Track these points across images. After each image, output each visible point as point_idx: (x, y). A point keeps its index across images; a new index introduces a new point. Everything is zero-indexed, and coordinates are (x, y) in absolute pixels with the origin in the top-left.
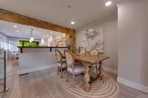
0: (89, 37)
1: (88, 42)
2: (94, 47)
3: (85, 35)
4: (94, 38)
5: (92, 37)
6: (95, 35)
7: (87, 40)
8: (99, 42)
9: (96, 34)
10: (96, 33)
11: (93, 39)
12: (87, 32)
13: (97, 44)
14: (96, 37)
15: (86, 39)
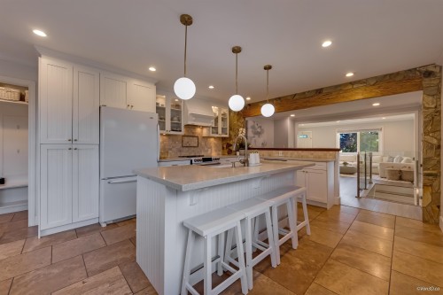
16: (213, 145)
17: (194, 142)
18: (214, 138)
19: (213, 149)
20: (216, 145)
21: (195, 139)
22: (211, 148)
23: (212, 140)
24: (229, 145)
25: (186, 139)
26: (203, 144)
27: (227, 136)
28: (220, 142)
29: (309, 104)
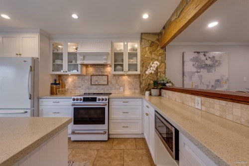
0: (201, 66)
1: (201, 77)
2: (213, 86)
3: (191, 60)
4: (213, 70)
5: (209, 67)
6: (214, 64)
7: (197, 72)
8: (223, 79)
9: (217, 64)
10: (216, 61)
11: (212, 72)
12: (196, 55)
13: (218, 81)
14: (217, 68)
15: (195, 70)
16: (126, 83)
17: (103, 80)
18: (129, 75)
19: (127, 87)
20: (130, 83)
21: (105, 78)
22: (124, 86)
23: (126, 78)
25: (94, 78)
26: (114, 82)
28: (137, 80)
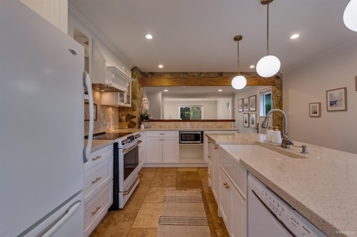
16: (111, 117)
18: (112, 107)
19: (112, 122)
20: (114, 117)
22: (109, 121)
23: (110, 109)
24: (130, 117)
26: (102, 115)
27: (130, 105)
29: (212, 83)
